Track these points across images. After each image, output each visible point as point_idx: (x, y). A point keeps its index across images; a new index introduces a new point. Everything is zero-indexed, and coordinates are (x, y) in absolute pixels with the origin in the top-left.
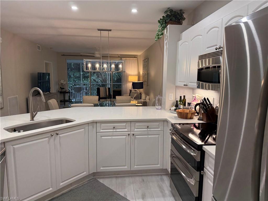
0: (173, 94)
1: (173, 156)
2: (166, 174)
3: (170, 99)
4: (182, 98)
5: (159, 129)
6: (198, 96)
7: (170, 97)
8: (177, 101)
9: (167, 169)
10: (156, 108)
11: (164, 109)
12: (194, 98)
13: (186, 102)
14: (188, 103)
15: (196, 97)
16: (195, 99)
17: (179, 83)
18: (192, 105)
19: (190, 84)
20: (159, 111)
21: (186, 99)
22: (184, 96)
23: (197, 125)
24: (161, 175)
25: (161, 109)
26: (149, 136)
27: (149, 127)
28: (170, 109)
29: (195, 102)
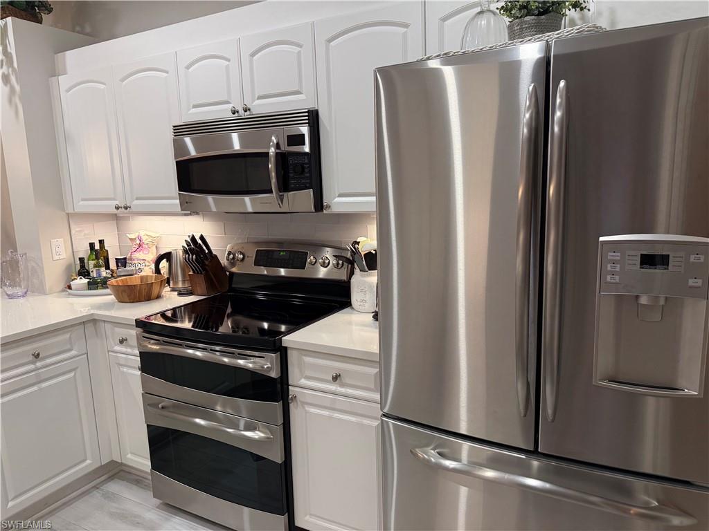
0: (62, 240)
1: (160, 406)
2: (109, 478)
3: (56, 257)
4: (97, 247)
5: (73, 353)
6: (147, 237)
7: (54, 251)
8: (82, 260)
9: (113, 461)
10: (8, 295)
11: (41, 290)
12: (138, 242)
13: (110, 257)
14: (116, 259)
15: (144, 238)
16: (140, 245)
17: (81, 203)
18: (136, 262)
19: (136, 202)
20: (21, 300)
21: (107, 251)
22: (101, 242)
23: (169, 314)
24: (96, 487)
25: (26, 293)
26: (44, 385)
27: (40, 356)
28: (70, 287)
29: (141, 253)
